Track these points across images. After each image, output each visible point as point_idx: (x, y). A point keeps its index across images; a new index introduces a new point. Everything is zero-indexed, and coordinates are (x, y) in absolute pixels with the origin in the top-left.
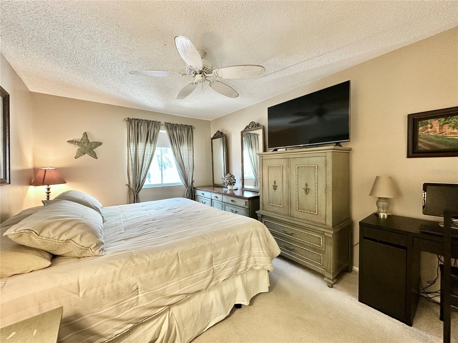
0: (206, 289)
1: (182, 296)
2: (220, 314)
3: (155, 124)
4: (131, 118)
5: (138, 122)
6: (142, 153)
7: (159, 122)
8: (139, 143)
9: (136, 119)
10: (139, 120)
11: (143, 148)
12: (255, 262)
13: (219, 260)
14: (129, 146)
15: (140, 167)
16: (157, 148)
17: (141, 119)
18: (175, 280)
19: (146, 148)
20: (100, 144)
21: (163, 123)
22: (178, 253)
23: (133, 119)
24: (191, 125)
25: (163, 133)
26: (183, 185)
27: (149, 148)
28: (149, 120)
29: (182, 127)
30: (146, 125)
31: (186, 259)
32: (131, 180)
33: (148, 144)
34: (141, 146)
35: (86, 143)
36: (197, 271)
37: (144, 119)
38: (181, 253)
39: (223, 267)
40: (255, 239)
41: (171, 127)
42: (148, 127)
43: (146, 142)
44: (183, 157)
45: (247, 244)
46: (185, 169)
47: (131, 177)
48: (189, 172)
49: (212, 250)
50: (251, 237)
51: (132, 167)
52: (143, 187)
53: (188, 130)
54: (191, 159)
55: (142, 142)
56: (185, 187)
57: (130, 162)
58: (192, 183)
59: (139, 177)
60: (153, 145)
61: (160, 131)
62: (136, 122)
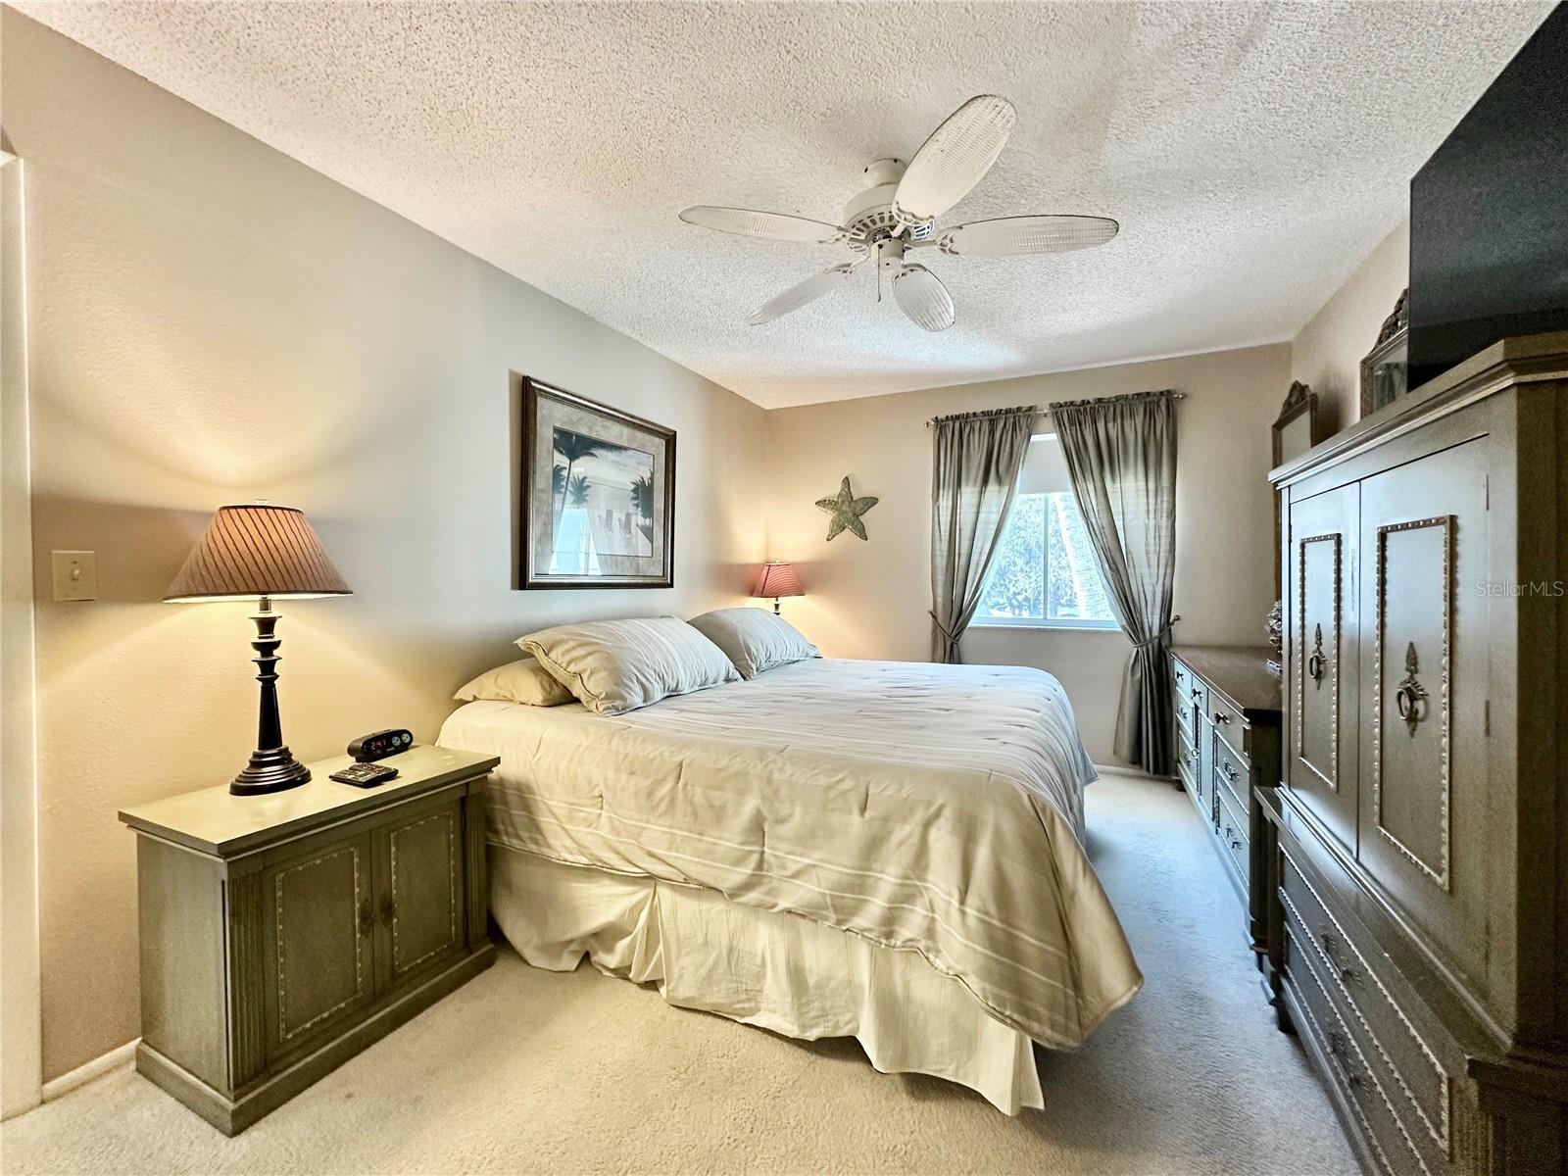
0: (732, 896)
1: (674, 870)
3: (1015, 417)
4: (941, 416)
5: (964, 423)
6: (972, 517)
7: (1030, 408)
8: (964, 488)
9: (957, 417)
10: (963, 419)
11: (975, 501)
12: (932, 932)
13: (784, 839)
14: (936, 498)
15: (963, 561)
16: (1017, 494)
17: (971, 412)
18: (663, 823)
19: (985, 500)
20: (874, 501)
21: (1046, 410)
22: (682, 763)
23: (948, 418)
24: (1164, 388)
25: (1047, 441)
26: (1120, 629)
27: (995, 500)
28: (994, 410)
29: (1120, 406)
30: (986, 427)
31: (693, 786)
32: (940, 599)
33: (992, 487)
34: (969, 493)
35: (847, 503)
36: (716, 834)
37: (978, 411)
38: (690, 764)
39: (792, 868)
40: (943, 842)
41: (1074, 416)
42: (992, 432)
43: (985, 482)
44: (1119, 524)
45: (901, 843)
46: (1131, 571)
47: (940, 591)
48: (1147, 581)
49: (764, 798)
50: (927, 825)
51: (941, 562)
52: (970, 625)
53: (1150, 415)
54: (1157, 528)
55: (971, 483)
56: (1125, 639)
57: (937, 547)
58: (1167, 625)
59: (960, 591)
60: (1006, 489)
61: (1034, 438)
62: (957, 425)
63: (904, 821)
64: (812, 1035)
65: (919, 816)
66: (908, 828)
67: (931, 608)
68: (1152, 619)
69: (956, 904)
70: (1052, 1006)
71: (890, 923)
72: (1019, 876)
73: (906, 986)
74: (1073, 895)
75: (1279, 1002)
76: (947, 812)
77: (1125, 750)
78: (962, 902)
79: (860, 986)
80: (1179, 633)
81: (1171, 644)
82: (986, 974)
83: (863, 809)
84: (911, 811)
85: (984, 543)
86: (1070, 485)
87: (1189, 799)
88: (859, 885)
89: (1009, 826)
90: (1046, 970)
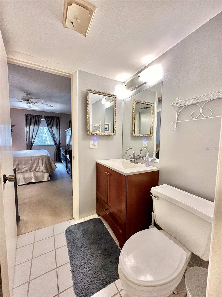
2: (23, 183)
3: (39, 116)
4: (27, 114)
5: (31, 115)
6: (33, 130)
7: (41, 116)
8: (31, 125)
9: (29, 115)
11: (33, 128)
12: (40, 169)
13: (22, 165)
14: (26, 126)
15: (32, 136)
16: (40, 127)
19: (35, 128)
20: (14, 126)
21: (43, 116)
23: (28, 115)
24: (58, 116)
25: (43, 120)
28: (36, 115)
29: (53, 117)
30: (34, 117)
32: (28, 142)
33: (36, 126)
37: (33, 115)
40: (40, 161)
41: (47, 118)
42: (35, 118)
43: (35, 125)
44: (53, 132)
45: (36, 162)
46: (55, 138)
47: (28, 140)
48: (57, 139)
49: (18, 161)
50: (39, 160)
51: (28, 136)
52: (33, 145)
53: (57, 119)
54: (58, 133)
55: (33, 124)
56: (55, 146)
57: (27, 134)
58: (59, 144)
59: (31, 140)
60: (38, 126)
61: (42, 120)
62: (29, 116)
63: (36, 160)
64: (27, 183)
65: (38, 159)
66: (36, 161)
67: (26, 143)
68: (58, 143)
69: (42, 165)
70: (50, 171)
71: (35, 169)
72: (47, 162)
73: (37, 175)
74: (52, 163)
75: (67, 171)
76: (40, 159)
77: (55, 159)
78: (43, 165)
79: (32, 177)
80: (61, 145)
81: (60, 146)
82: (45, 169)
83: (32, 160)
84: (37, 159)
85: (35, 133)
86: (47, 127)
87: (63, 163)
88: (32, 167)
89: (46, 158)
90: (50, 169)
